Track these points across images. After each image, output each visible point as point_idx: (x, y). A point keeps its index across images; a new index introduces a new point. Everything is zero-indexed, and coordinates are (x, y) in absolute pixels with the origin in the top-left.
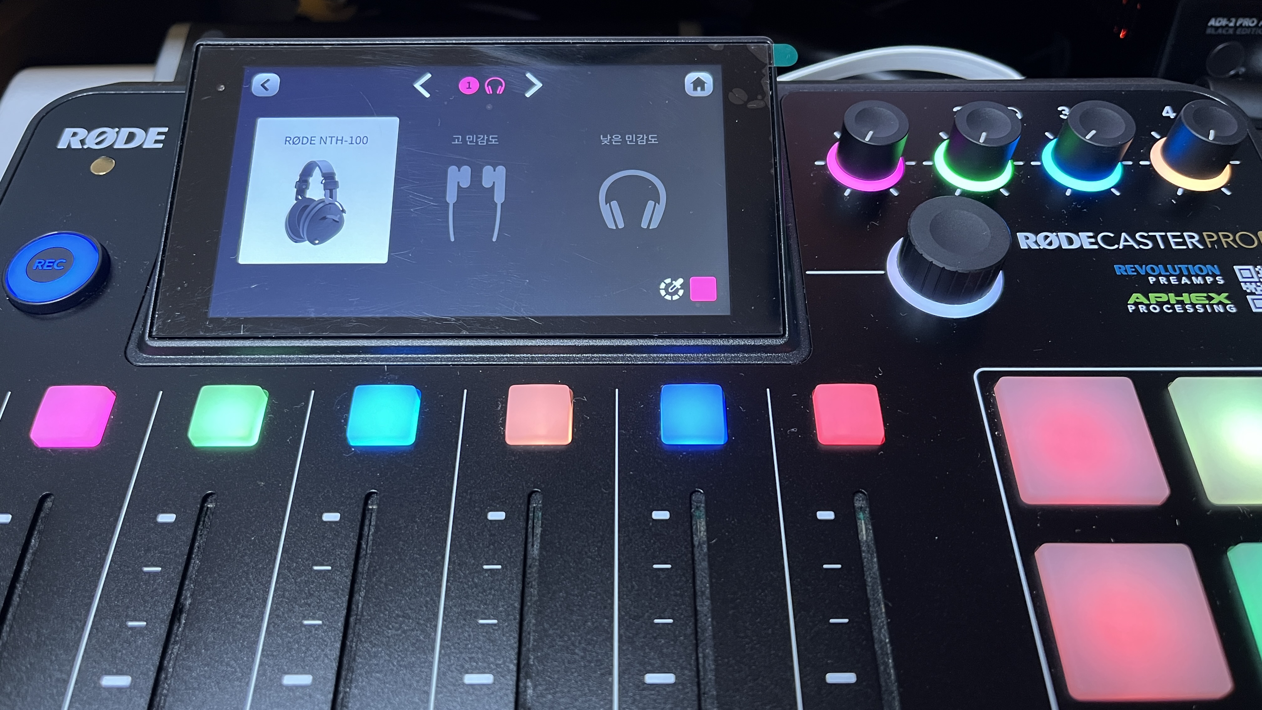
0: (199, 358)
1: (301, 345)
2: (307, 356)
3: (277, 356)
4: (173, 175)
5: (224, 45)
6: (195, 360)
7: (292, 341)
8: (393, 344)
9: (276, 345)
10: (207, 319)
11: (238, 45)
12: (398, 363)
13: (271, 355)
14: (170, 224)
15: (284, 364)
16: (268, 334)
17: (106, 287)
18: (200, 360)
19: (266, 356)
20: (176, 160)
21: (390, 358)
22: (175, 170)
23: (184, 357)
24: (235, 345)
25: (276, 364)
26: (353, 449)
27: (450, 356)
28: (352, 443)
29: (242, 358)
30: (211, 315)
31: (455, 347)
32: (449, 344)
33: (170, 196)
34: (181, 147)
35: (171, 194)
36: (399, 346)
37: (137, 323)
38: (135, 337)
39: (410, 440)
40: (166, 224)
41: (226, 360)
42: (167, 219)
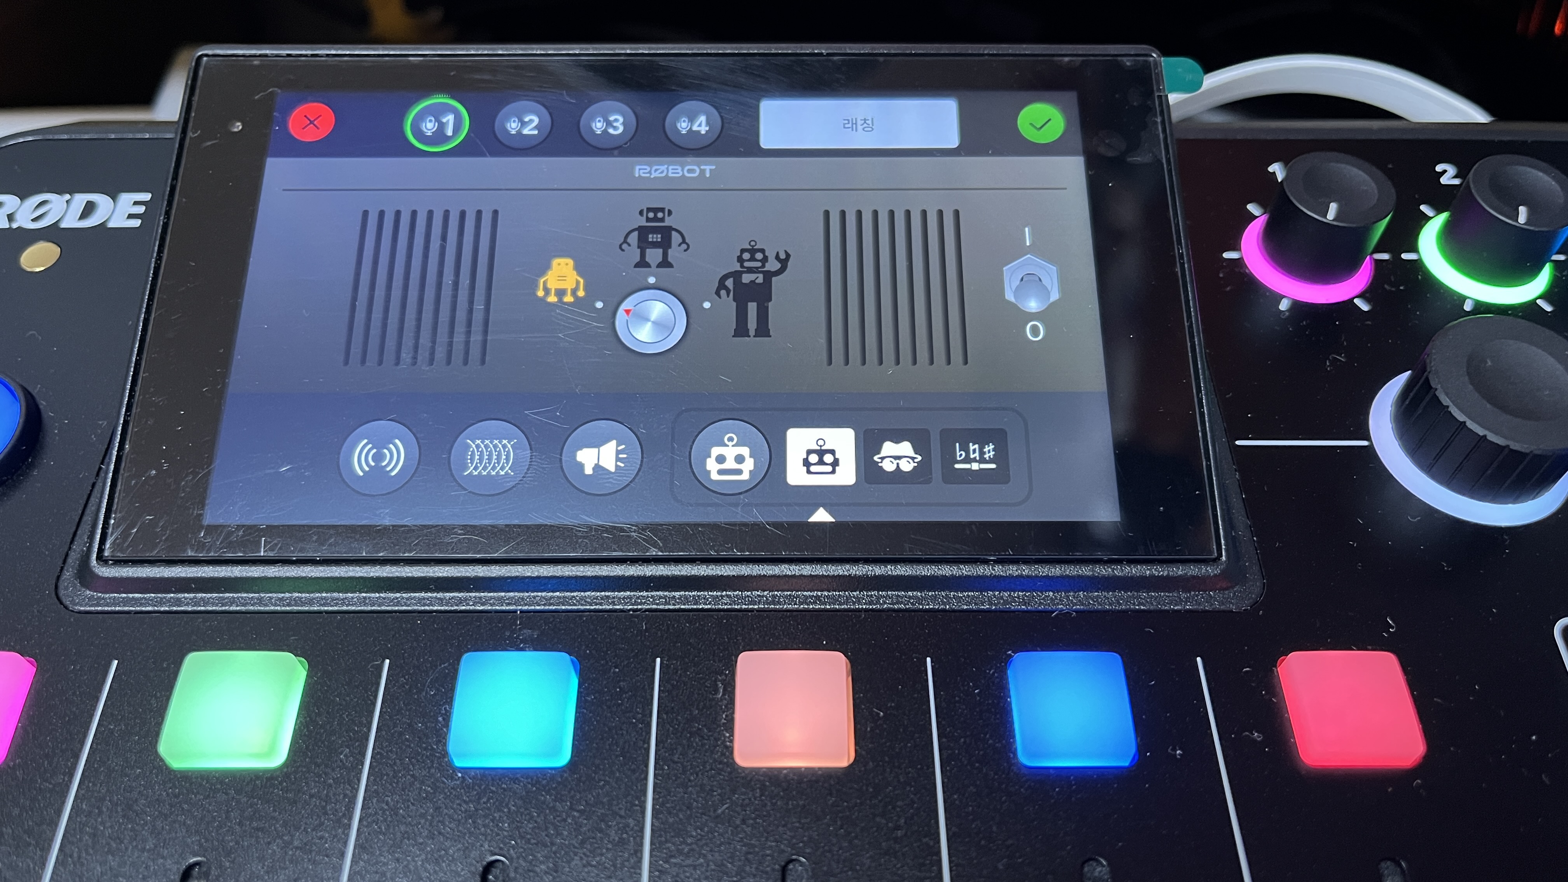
0: (186, 598)
1: (365, 575)
2: (377, 595)
3: (324, 595)
4: (149, 272)
5: (243, 56)
6: (178, 602)
7: (351, 568)
8: (529, 574)
9: (322, 575)
10: (202, 527)
11: (266, 56)
12: (538, 608)
13: (312, 592)
14: (141, 359)
15: (336, 608)
16: (310, 554)
17: (31, 466)
18: (188, 601)
19: (304, 595)
20: (156, 248)
21: (523, 599)
22: (153, 265)
23: (159, 595)
24: (250, 574)
25: (322, 608)
26: (460, 775)
27: (628, 593)
28: (458, 763)
29: (262, 598)
30: (208, 519)
31: (639, 577)
32: (627, 574)
33: (144, 310)
34: (165, 226)
35: (145, 306)
36: (538, 577)
37: (79, 532)
38: (74, 557)
39: (564, 758)
40: (134, 359)
41: (232, 602)
42: (136, 350)
